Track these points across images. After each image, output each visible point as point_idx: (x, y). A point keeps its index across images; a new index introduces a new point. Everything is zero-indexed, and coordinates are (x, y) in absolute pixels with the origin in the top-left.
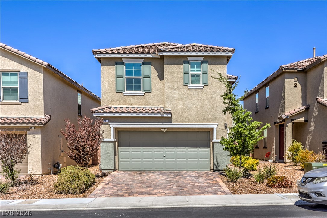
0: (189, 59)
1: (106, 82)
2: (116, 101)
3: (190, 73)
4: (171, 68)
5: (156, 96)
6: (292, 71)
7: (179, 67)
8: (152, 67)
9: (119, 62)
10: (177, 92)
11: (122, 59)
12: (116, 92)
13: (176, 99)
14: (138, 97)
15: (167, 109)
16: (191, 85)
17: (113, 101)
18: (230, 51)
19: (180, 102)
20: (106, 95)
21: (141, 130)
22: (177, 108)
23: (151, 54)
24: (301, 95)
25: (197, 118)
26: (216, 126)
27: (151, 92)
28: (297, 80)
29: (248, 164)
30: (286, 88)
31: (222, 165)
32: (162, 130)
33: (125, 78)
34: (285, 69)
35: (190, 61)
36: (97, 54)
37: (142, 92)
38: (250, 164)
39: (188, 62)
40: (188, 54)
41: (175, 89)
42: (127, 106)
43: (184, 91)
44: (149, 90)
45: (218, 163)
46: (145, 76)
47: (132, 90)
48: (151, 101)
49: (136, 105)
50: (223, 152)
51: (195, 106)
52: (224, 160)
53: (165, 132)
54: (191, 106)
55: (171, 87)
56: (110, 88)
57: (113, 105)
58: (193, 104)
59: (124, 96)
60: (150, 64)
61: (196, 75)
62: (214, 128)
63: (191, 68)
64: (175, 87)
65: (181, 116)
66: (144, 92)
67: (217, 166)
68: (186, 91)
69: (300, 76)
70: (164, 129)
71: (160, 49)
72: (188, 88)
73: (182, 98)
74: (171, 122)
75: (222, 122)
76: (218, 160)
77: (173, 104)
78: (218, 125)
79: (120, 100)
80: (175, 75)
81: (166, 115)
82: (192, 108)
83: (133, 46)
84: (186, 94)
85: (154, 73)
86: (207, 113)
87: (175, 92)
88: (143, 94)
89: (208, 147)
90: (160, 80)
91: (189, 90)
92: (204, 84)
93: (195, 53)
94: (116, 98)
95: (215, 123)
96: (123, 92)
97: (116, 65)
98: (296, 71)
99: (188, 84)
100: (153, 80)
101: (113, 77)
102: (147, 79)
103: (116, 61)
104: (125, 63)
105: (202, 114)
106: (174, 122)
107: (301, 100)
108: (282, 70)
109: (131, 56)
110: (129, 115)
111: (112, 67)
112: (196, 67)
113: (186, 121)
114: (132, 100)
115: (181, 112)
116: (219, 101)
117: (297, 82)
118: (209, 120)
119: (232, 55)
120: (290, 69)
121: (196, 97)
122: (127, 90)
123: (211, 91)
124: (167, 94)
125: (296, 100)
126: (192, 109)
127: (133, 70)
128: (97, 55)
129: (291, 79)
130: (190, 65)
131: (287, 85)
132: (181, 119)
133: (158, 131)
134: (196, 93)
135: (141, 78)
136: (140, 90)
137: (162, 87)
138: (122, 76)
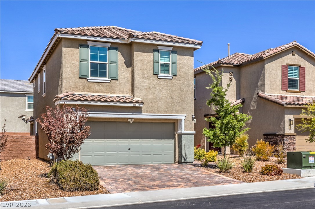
0: (159, 48)
1: (68, 66)
2: (80, 87)
3: (160, 62)
4: (141, 55)
5: (122, 84)
6: (229, 65)
7: (150, 56)
8: (119, 53)
9: (83, 44)
10: (147, 81)
11: (87, 42)
12: (80, 78)
13: (146, 89)
14: (104, 85)
15: (137, 98)
16: (160, 75)
17: (76, 87)
18: (199, 44)
19: (150, 91)
20: (68, 80)
21: (106, 120)
22: (146, 98)
23: (120, 39)
24: (236, 89)
25: (166, 109)
26: (184, 118)
27: (117, 80)
28: (232, 75)
29: (209, 156)
30: (223, 81)
31: (190, 157)
32: (129, 120)
33: (89, 63)
34: (223, 64)
35: (160, 50)
36: (61, 33)
37: (107, 79)
38: (211, 156)
39: (158, 51)
40: (160, 43)
41: (145, 78)
42: (91, 93)
43: (153, 81)
44: (115, 78)
45: (186, 155)
46: (111, 62)
47: (97, 76)
48: (118, 89)
49: (102, 92)
50: (190, 144)
51: (165, 97)
52: (191, 152)
53: (131, 123)
54: (161, 96)
55: (141, 75)
56: (73, 72)
57: (76, 92)
58: (162, 95)
59: (88, 82)
60: (117, 49)
61: (165, 65)
62: (182, 119)
63: (161, 57)
64: (145, 76)
65: (151, 107)
66: (110, 80)
67: (185, 158)
68: (156, 80)
69: (235, 70)
70: (131, 120)
71: (133, 36)
72: (158, 77)
73: (152, 87)
74: (141, 113)
75: (190, 113)
76: (186, 152)
77: (143, 93)
78: (186, 116)
79: (83, 86)
80: (145, 63)
81: (137, 105)
82: (161, 98)
83: (90, 28)
84: (156, 84)
85: (121, 60)
86: (175, 104)
87: (145, 80)
88: (109, 82)
89: (172, 139)
90: (127, 67)
91: (159, 79)
92: (173, 74)
93: (166, 42)
94: (79, 84)
95: (183, 114)
96: (87, 78)
97: (80, 48)
98: (232, 66)
99: (157, 73)
100: (119, 66)
101: (76, 61)
102: (113, 65)
103: (80, 43)
104: (90, 46)
105: (171, 105)
106: (144, 112)
107: (236, 94)
108: (221, 64)
109: (98, 39)
110: (99, 103)
111: (75, 49)
112: (165, 56)
113: (156, 111)
114: (97, 87)
115: (151, 102)
116: (187, 93)
117: (232, 77)
118: (177, 111)
119: (200, 48)
120: (227, 64)
121: (165, 88)
122: (91, 76)
123: (179, 81)
124: (137, 82)
125: (231, 94)
126: (162, 100)
127: (99, 54)
128: (60, 35)
129: (227, 74)
130: (160, 54)
131: (224, 79)
132: (151, 110)
133: (125, 122)
134: (166, 83)
135: (106, 64)
136: (106, 77)
137: (129, 75)
138: (86, 60)
